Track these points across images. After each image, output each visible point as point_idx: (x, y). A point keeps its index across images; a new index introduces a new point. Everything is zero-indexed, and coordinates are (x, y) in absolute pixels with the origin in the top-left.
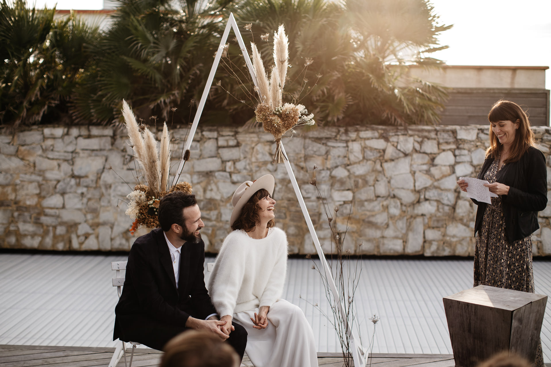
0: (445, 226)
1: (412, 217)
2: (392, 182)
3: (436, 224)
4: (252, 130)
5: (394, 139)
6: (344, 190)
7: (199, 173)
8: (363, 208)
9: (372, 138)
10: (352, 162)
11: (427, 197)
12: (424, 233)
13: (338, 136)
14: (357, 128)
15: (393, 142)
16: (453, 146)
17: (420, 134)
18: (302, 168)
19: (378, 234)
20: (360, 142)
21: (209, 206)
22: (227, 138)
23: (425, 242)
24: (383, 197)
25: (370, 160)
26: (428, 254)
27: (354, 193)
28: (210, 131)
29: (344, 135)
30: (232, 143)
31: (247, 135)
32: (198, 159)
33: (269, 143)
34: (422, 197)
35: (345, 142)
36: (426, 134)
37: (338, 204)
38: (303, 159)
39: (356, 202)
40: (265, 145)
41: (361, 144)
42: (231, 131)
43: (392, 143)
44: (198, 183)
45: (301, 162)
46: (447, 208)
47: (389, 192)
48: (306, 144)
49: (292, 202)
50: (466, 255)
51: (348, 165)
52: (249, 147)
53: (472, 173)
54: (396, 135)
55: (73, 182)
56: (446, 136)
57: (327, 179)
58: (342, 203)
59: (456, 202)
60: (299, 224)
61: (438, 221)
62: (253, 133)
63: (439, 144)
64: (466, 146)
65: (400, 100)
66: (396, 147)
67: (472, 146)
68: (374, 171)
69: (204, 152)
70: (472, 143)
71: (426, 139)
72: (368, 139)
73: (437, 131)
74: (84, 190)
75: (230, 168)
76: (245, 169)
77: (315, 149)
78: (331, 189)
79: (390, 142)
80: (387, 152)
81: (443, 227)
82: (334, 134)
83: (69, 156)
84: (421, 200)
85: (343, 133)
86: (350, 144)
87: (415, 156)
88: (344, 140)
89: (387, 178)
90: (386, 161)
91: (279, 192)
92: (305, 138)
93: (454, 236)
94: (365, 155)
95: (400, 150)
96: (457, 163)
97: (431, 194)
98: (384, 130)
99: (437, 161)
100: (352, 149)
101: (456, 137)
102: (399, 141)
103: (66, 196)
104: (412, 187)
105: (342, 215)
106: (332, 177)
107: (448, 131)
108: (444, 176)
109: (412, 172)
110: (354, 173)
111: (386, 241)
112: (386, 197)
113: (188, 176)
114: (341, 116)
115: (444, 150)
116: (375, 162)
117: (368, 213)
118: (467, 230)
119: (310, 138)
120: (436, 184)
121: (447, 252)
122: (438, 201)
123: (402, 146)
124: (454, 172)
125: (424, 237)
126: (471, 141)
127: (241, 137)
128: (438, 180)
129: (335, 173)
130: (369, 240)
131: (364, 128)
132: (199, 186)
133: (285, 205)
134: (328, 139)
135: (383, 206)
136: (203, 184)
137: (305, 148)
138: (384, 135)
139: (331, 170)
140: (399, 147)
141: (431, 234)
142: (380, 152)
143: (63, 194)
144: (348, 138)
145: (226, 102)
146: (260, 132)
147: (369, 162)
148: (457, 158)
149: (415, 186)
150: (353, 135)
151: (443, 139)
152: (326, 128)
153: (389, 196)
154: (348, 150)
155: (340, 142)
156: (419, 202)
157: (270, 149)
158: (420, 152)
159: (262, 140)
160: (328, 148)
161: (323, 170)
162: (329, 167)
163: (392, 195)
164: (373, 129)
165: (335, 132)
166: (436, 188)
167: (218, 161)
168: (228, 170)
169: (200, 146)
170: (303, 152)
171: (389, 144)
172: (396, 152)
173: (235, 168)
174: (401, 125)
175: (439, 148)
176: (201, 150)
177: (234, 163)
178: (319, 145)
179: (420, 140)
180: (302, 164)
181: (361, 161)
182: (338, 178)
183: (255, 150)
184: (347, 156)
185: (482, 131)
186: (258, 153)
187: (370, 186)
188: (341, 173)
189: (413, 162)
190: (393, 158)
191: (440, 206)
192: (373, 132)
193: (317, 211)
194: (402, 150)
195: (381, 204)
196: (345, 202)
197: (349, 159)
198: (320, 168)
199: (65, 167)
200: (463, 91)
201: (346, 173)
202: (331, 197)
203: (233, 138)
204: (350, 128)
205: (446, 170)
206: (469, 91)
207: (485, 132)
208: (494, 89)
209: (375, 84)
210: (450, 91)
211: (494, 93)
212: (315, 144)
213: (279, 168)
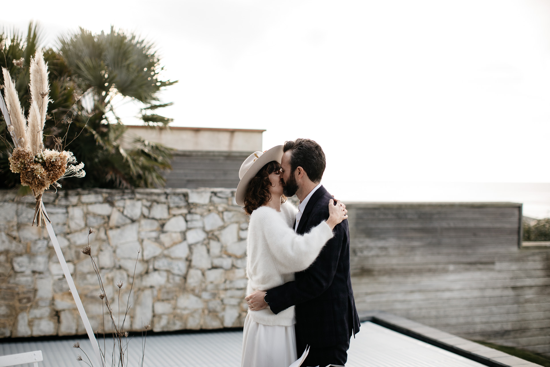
0: (175, 298)
1: (139, 289)
2: (118, 251)
3: (165, 296)
5: (119, 204)
8: (85, 282)
9: (95, 203)
10: (72, 231)
11: (156, 267)
12: (153, 307)
13: (57, 201)
14: (78, 191)
15: (119, 206)
16: (184, 211)
17: (149, 198)
18: (15, 238)
20: (81, 207)
23: (154, 316)
24: (108, 269)
25: (93, 227)
26: (157, 329)
27: (75, 265)
29: (63, 200)
34: (151, 267)
35: (64, 207)
36: (155, 198)
37: (56, 278)
38: (15, 228)
39: (78, 276)
41: (83, 210)
43: (118, 208)
45: (13, 231)
46: (177, 279)
47: (114, 262)
48: (20, 211)
50: (198, 328)
51: (68, 234)
53: (204, 240)
54: (122, 199)
56: (176, 199)
57: (43, 250)
58: (61, 276)
59: (187, 272)
60: (11, 303)
61: (168, 293)
63: (169, 208)
64: (198, 210)
65: (127, 161)
66: (123, 213)
67: (204, 210)
68: (97, 239)
70: (205, 207)
71: (155, 204)
72: (91, 204)
73: (167, 195)
77: (30, 216)
78: (48, 262)
79: (116, 207)
80: (112, 218)
81: (173, 299)
82: (52, 199)
84: (150, 271)
85: (62, 197)
86: (70, 210)
87: (143, 222)
89: (112, 247)
90: (111, 228)
92: (18, 202)
93: (185, 309)
94: (88, 221)
95: (126, 216)
96: (188, 229)
97: (160, 264)
98: (109, 193)
99: (167, 227)
100: (73, 216)
101: (187, 201)
102: (126, 205)
104: (140, 257)
105: (61, 290)
106: (49, 248)
107: (178, 194)
108: (175, 244)
109: (140, 240)
110: (75, 242)
112: (111, 269)
115: (174, 215)
116: (99, 230)
117: (91, 287)
118: (199, 301)
119: (24, 204)
120: (166, 252)
121: (178, 327)
122: (168, 271)
123: (129, 211)
124: (185, 239)
125: (153, 311)
126: (203, 205)
128: (168, 248)
131: (86, 192)
135: (108, 278)
137: (18, 214)
138: (110, 199)
139: (49, 239)
140: (125, 213)
141: (161, 308)
142: (104, 218)
144: (68, 203)
148: (189, 223)
149: (143, 256)
150: (74, 199)
151: (174, 203)
153: (114, 267)
154: (68, 217)
155: (59, 208)
156: (147, 273)
158: (148, 218)
161: (39, 239)
162: (46, 236)
163: (118, 266)
164: (96, 193)
165: (54, 196)
166: (166, 256)
170: (15, 219)
171: (115, 209)
172: (122, 218)
174: (126, 188)
175: (169, 213)
179: (148, 204)
180: (15, 234)
181: (82, 229)
184: (67, 223)
185: (215, 194)
187: (93, 256)
189: (141, 229)
190: (119, 225)
191: (171, 277)
192: (97, 195)
193: (32, 287)
194: (129, 216)
195: (106, 276)
197: (69, 227)
198: (35, 237)
201: (66, 243)
202: (48, 270)
204: (70, 192)
205: (177, 237)
206: (188, 153)
207: (219, 195)
208: (213, 152)
209: (100, 141)
210: (172, 152)
211: (214, 156)
212: (30, 210)
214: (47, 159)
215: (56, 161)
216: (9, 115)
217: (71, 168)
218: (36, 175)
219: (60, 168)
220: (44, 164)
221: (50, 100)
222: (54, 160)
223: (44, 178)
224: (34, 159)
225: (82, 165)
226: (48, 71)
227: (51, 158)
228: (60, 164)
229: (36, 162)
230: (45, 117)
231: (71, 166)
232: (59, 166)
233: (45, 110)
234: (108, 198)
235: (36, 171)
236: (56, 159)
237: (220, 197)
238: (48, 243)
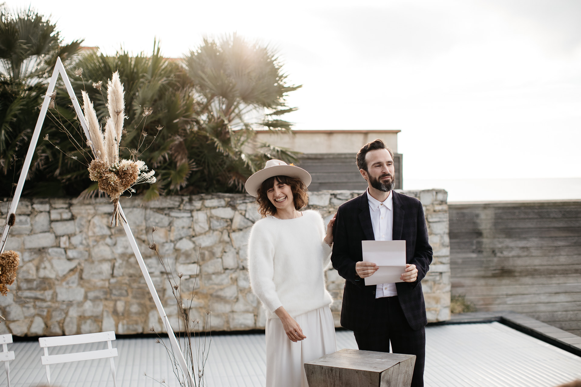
2: (241, 253)
4: (88, 202)
5: (241, 207)
6: (189, 263)
7: (31, 250)
8: (211, 282)
9: (219, 207)
10: (197, 234)
13: (182, 206)
14: (202, 196)
15: (241, 210)
18: (144, 241)
19: (226, 308)
20: (205, 211)
21: (43, 286)
22: (61, 211)
24: (232, 269)
25: (216, 230)
27: (200, 266)
28: (42, 203)
29: (188, 204)
30: (66, 216)
31: (83, 207)
32: (29, 235)
33: (106, 216)
35: (189, 211)
37: (183, 278)
38: (144, 231)
39: (203, 276)
40: (103, 218)
41: (206, 213)
42: (65, 203)
43: (240, 212)
44: (30, 261)
45: (142, 234)
47: (238, 264)
48: (147, 216)
49: (134, 278)
51: (193, 237)
52: (85, 220)
54: (243, 203)
57: (170, 252)
58: (188, 277)
60: (142, 302)
62: (89, 204)
65: (248, 165)
66: (245, 216)
67: (325, 212)
68: (221, 241)
69: (35, 227)
70: (325, 209)
72: (214, 208)
75: (65, 243)
76: (81, 244)
77: (157, 220)
78: (176, 263)
79: (238, 211)
80: (234, 221)
82: (177, 204)
85: (186, 202)
86: (195, 214)
88: (188, 210)
89: (235, 249)
90: (234, 231)
91: (119, 268)
92: (146, 208)
94: (212, 225)
95: (248, 219)
98: (231, 198)
100: (197, 219)
102: (248, 209)
105: (188, 290)
106: (176, 250)
110: (200, 245)
111: (236, 316)
112: (235, 270)
114: (184, 184)
116: (222, 232)
117: (216, 287)
119: (151, 209)
123: (251, 214)
126: (323, 207)
127: (75, 210)
129: (179, 245)
130: (218, 316)
131: (209, 197)
132: (30, 264)
133: (126, 281)
134: (170, 209)
135: (231, 278)
136: (36, 262)
137: (146, 219)
138: (231, 203)
139: (175, 242)
140: (247, 216)
142: (227, 222)
144: (193, 208)
145: (58, 172)
146: (96, 203)
147: (216, 233)
150: (198, 204)
152: (169, 197)
153: (238, 267)
154: (192, 221)
155: (184, 212)
157: (108, 222)
159: (99, 212)
160: (171, 219)
161: (167, 242)
162: (173, 239)
163: (241, 267)
164: (219, 197)
165: (179, 201)
167: (52, 236)
168: (62, 245)
169: (30, 221)
170: (144, 224)
171: (237, 213)
172: (244, 221)
173: (70, 243)
176: (32, 225)
177: (69, 238)
178: (161, 216)
180: (144, 237)
181: (207, 231)
182: (183, 251)
183: (91, 223)
184: (192, 226)
185: (335, 195)
186: (95, 226)
187: (217, 258)
188: (186, 245)
190: (241, 228)
192: (220, 200)
193: (161, 286)
194: (251, 218)
195: (230, 277)
196: (191, 276)
197: (194, 230)
198: (163, 240)
200: (313, 157)
201: (191, 245)
202: (176, 271)
203: (67, 211)
204: (194, 197)
206: (319, 157)
207: (338, 197)
208: (345, 154)
209: (220, 148)
210: (299, 156)
211: (346, 158)
212: (157, 215)
213: (118, 242)
214: (120, 169)
215: (128, 169)
216: (89, 132)
217: (144, 175)
218: (110, 182)
219: (131, 176)
220: (117, 173)
221: (125, 117)
222: (126, 169)
223: (117, 185)
224: (109, 169)
225: (153, 172)
226: (124, 91)
227: (123, 167)
228: (131, 172)
229: (111, 171)
230: (121, 132)
231: (143, 174)
232: (130, 174)
233: (121, 126)
234: (230, 202)
235: (110, 179)
236: (128, 168)
237: (340, 199)
238: (175, 245)
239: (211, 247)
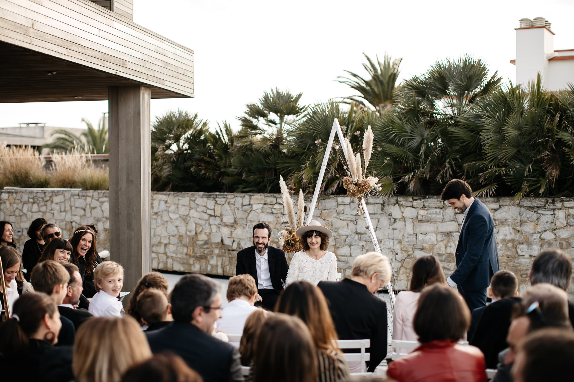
7: (442, 233)
10: (558, 228)
13: (547, 205)
14: (562, 199)
18: (518, 231)
20: (564, 210)
21: (449, 259)
29: (551, 205)
32: (441, 222)
33: (493, 211)
35: (552, 210)
38: (519, 224)
41: (565, 212)
44: (442, 241)
45: (517, 226)
48: (521, 212)
51: (555, 230)
55: (357, 237)
57: (538, 240)
69: (445, 217)
72: (571, 208)
74: (364, 243)
77: (528, 216)
82: (543, 204)
83: (354, 218)
85: (550, 203)
86: (556, 212)
91: (500, 250)
92: (520, 206)
94: (569, 221)
100: (558, 217)
103: (352, 247)
106: (542, 239)
110: (560, 236)
113: (434, 235)
119: (524, 207)
129: (543, 236)
131: (568, 199)
132: (441, 243)
134: (538, 207)
136: (445, 242)
137: (520, 214)
139: (541, 233)
143: (350, 246)
144: (555, 207)
150: (559, 205)
154: (555, 217)
155: (548, 211)
160: (539, 215)
161: (535, 233)
162: (539, 231)
165: (545, 202)
167: (456, 224)
169: (443, 213)
170: (519, 218)
176: (443, 215)
178: (531, 213)
180: (518, 228)
181: (566, 226)
182: (546, 240)
184: (554, 222)
188: (549, 236)
197: (555, 225)
198: (532, 231)
199: (351, 225)
201: (553, 236)
204: (556, 199)
212: (528, 212)
213: (500, 231)
238: (541, 236)
239: (568, 239)
